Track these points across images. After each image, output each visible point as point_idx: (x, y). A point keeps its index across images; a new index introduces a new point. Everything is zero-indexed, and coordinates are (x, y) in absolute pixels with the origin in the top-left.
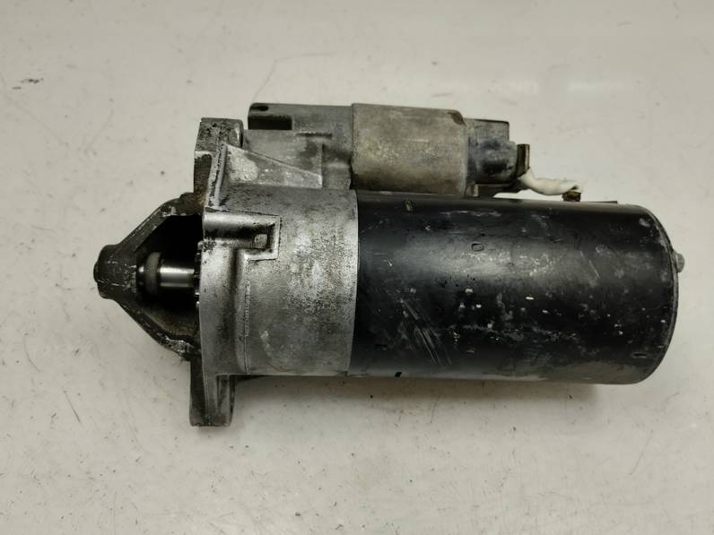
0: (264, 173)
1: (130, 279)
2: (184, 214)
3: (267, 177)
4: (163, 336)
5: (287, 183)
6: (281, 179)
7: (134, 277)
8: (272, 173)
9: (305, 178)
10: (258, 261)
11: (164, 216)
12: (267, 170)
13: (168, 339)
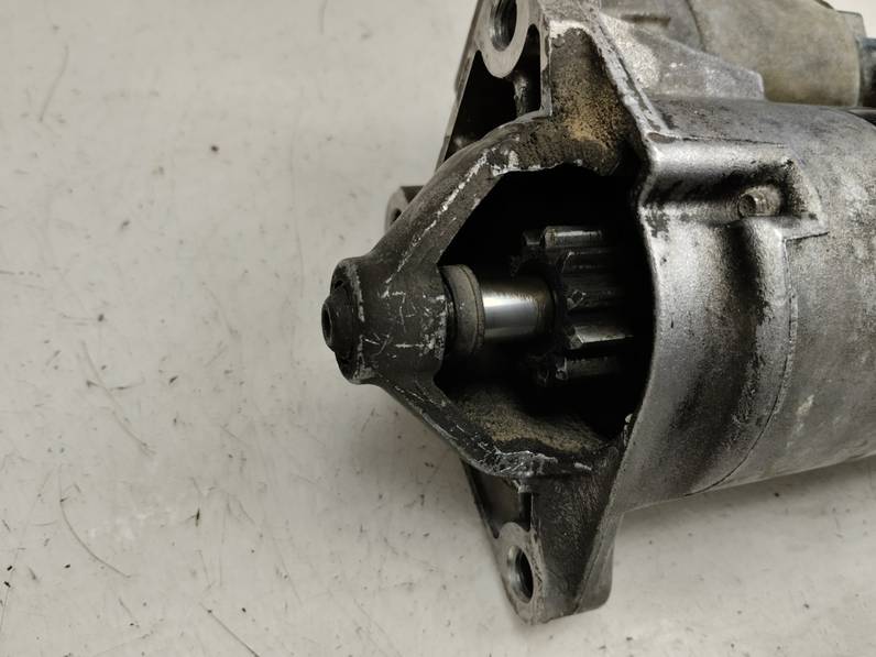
0: (669, 70)
1: (436, 327)
2: (536, 167)
3: (675, 80)
4: (490, 447)
5: (710, 91)
6: (699, 83)
7: (443, 322)
8: (682, 70)
9: (737, 79)
10: (799, 240)
11: (495, 174)
12: (674, 65)
13: (498, 452)
